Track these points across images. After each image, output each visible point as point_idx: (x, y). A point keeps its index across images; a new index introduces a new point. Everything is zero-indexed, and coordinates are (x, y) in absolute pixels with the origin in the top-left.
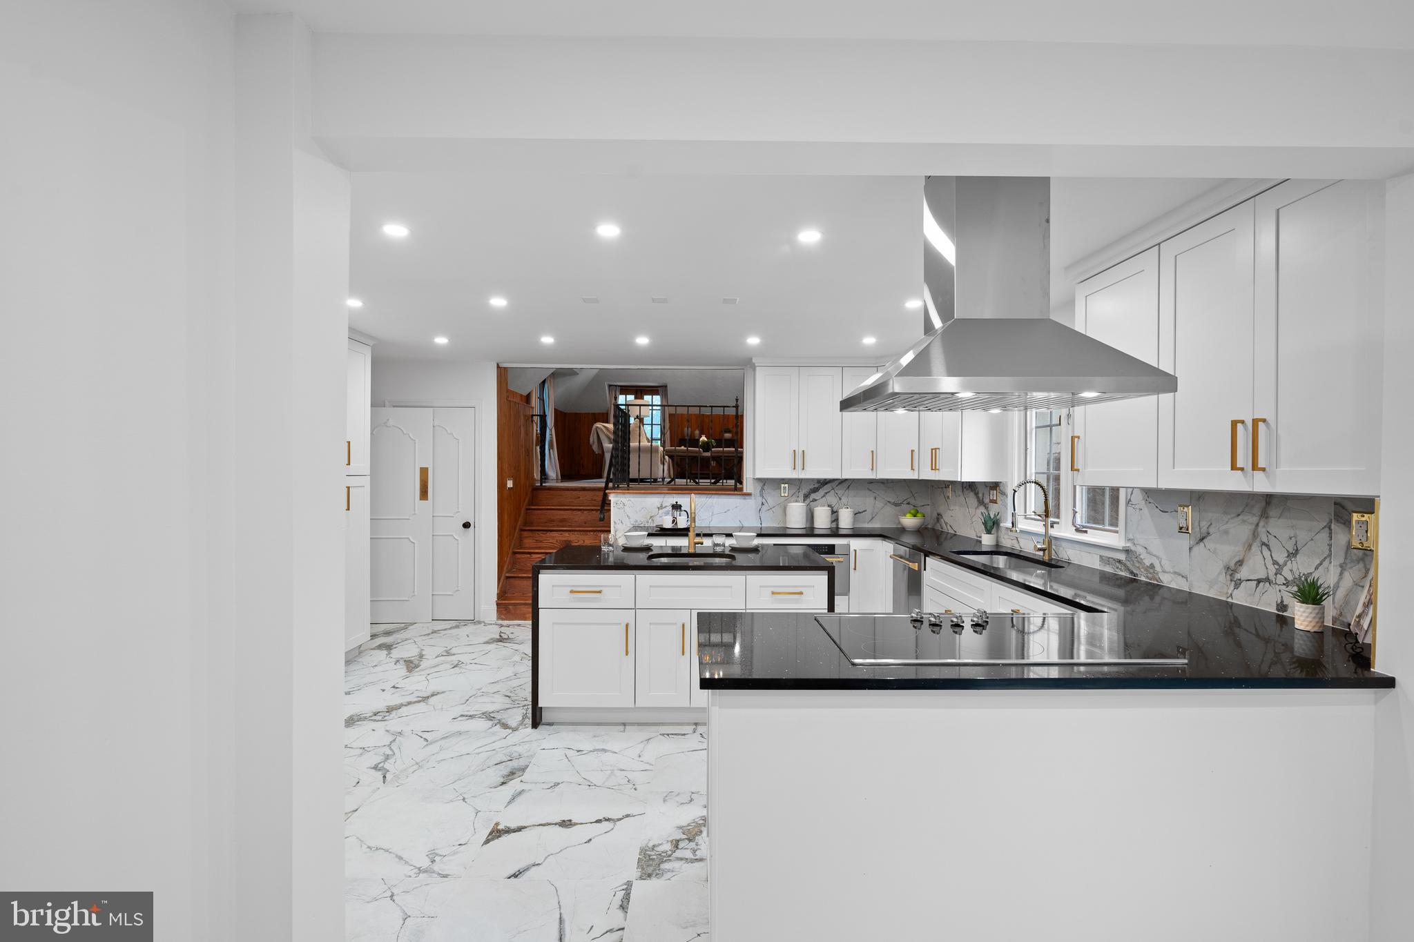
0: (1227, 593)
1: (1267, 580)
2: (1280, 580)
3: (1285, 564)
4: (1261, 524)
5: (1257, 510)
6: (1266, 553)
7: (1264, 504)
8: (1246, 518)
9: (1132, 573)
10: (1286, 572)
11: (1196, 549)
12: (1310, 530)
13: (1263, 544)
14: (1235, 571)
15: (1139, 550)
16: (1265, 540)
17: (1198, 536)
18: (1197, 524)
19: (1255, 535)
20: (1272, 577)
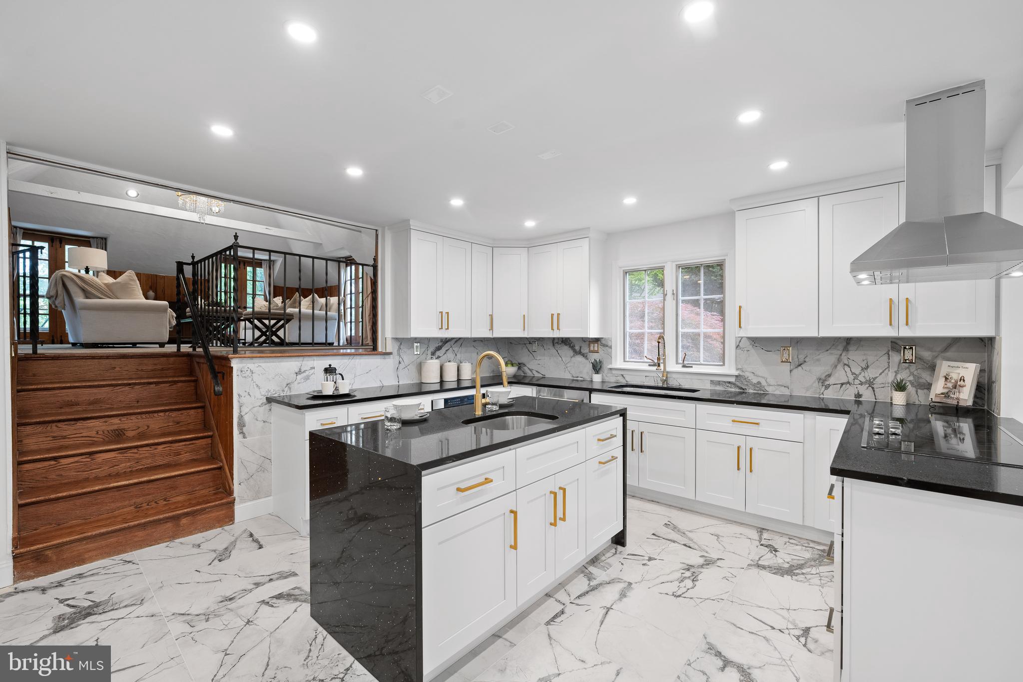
0: (820, 393)
1: (848, 383)
2: (857, 382)
3: (860, 374)
4: (844, 354)
5: (841, 347)
6: (847, 369)
7: (846, 343)
8: (832, 352)
9: (741, 388)
10: (861, 378)
11: (795, 371)
12: (876, 356)
13: (845, 364)
14: (825, 380)
15: (747, 374)
16: (846, 362)
17: (797, 363)
18: (796, 357)
19: (839, 360)
20: (851, 381)
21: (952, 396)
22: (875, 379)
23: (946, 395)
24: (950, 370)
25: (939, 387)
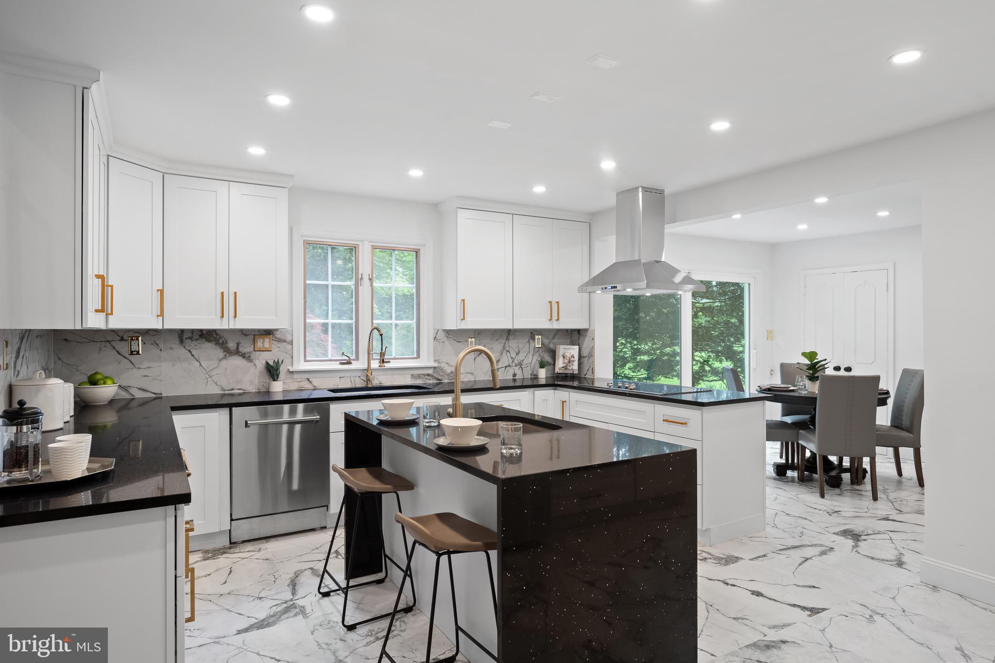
1: (509, 366)
2: (514, 364)
3: (515, 358)
4: (506, 343)
5: (505, 337)
6: (508, 354)
7: (507, 334)
8: (500, 341)
9: (438, 379)
10: (516, 361)
11: (478, 359)
12: (523, 343)
13: (507, 351)
15: (443, 365)
16: (508, 349)
19: (504, 348)
20: (511, 364)
21: (569, 368)
22: (523, 361)
23: (565, 368)
24: (565, 351)
25: (560, 364)
